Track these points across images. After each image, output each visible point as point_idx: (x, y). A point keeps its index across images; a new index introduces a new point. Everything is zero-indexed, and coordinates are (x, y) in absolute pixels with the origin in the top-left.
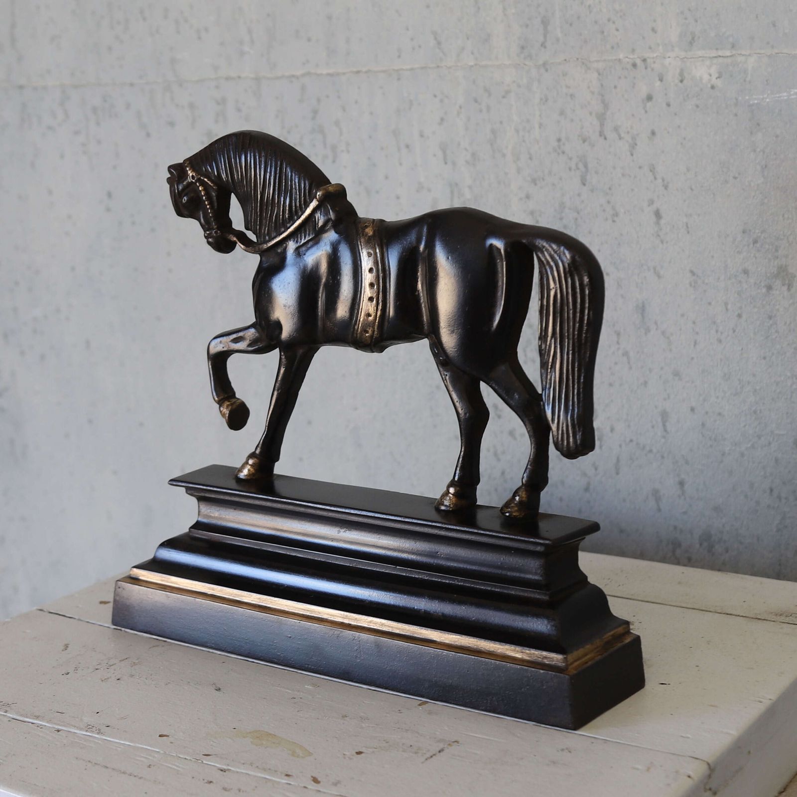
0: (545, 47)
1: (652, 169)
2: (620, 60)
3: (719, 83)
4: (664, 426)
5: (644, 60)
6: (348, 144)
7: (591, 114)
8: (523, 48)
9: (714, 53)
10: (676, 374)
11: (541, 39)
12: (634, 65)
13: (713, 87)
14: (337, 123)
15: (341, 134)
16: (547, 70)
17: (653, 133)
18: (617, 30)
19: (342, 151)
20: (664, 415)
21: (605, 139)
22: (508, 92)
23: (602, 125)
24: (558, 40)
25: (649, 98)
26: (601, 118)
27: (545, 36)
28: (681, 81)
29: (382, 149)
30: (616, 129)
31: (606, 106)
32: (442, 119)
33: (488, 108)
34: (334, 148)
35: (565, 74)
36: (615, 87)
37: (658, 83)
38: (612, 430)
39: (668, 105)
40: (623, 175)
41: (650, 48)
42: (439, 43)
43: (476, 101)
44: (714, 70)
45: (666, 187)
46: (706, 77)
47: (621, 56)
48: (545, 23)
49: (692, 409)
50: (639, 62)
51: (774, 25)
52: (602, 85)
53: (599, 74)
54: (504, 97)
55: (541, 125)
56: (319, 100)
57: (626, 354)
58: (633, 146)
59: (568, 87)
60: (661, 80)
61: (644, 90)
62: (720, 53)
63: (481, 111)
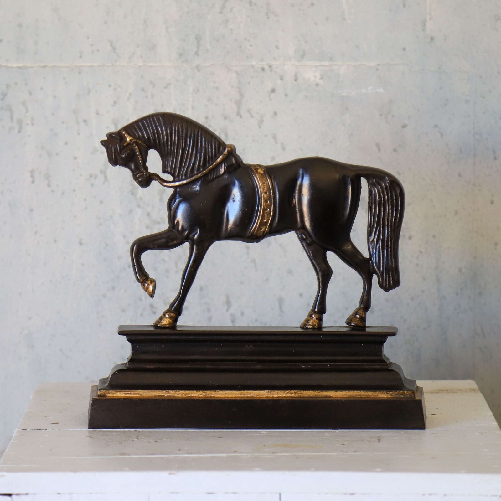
0: (198, 55)
1: (274, 137)
2: (253, 66)
3: (321, 82)
4: (281, 308)
5: (270, 66)
6: (32, 119)
7: (231, 100)
8: (181, 55)
9: (318, 63)
10: (290, 272)
11: (195, 49)
12: (263, 69)
13: (317, 85)
14: (24, 104)
15: (27, 111)
16: (199, 71)
17: (275, 114)
18: (251, 46)
19: (28, 124)
20: (281, 301)
21: (241, 117)
22: (169, 84)
23: (239, 108)
24: (207, 50)
25: (273, 91)
26: (238, 103)
27: (198, 47)
28: (296, 80)
29: (63, 123)
30: (249, 111)
31: (242, 95)
32: (115, 103)
33: (153, 96)
34: (20, 122)
35: (213, 74)
36: (249, 83)
37: (279, 81)
38: (242, 314)
39: (286, 95)
40: (253, 141)
41: (274, 58)
42: (114, 49)
43: (143, 90)
44: (318, 75)
45: (284, 149)
46: (312, 78)
47: (254, 63)
48: (198, 39)
49: (301, 295)
50: (266, 67)
51: (358, 47)
52: (239, 82)
53: (238, 74)
54: (165, 88)
55: (193, 108)
56: (8, 86)
57: (254, 261)
58: (261, 122)
59: (214, 82)
60: (282, 79)
61: (270, 86)
62: (322, 63)
63: (147, 97)
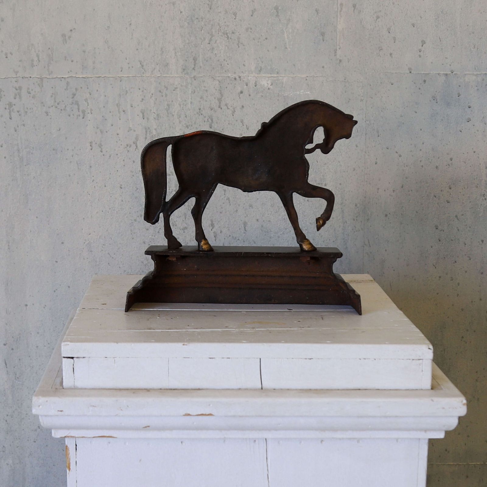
0: (195, 70)
1: (242, 121)
2: (229, 77)
3: (271, 87)
4: (245, 228)
5: (240, 77)
6: (91, 110)
7: (215, 98)
8: (184, 70)
9: (270, 75)
10: (251, 206)
11: (193, 66)
12: (235, 79)
13: (269, 89)
14: (86, 100)
15: (88, 105)
16: (195, 80)
17: (243, 107)
18: (228, 64)
19: (89, 113)
20: (245, 224)
21: (221, 109)
22: (176, 88)
23: (220, 103)
24: (201, 67)
25: (242, 92)
26: (220, 100)
27: (195, 65)
28: (256, 86)
29: (110, 112)
30: (226, 105)
31: (222, 95)
32: (143, 99)
33: (166, 95)
34: (84, 112)
35: (204, 82)
36: (227, 88)
37: (245, 86)
38: (221, 232)
39: (250, 95)
40: (229, 124)
41: (242, 72)
42: (142, 66)
43: (160, 92)
44: (269, 82)
45: (248, 129)
46: (266, 85)
47: (230, 75)
48: (195, 59)
49: (257, 220)
50: (237, 77)
51: (294, 66)
52: (220, 87)
53: (219, 82)
54: (174, 90)
55: (191, 103)
56: (76, 89)
57: (228, 199)
58: (234, 112)
59: (205, 87)
60: (247, 85)
61: (239, 89)
62: (272, 75)
63: (162, 96)
